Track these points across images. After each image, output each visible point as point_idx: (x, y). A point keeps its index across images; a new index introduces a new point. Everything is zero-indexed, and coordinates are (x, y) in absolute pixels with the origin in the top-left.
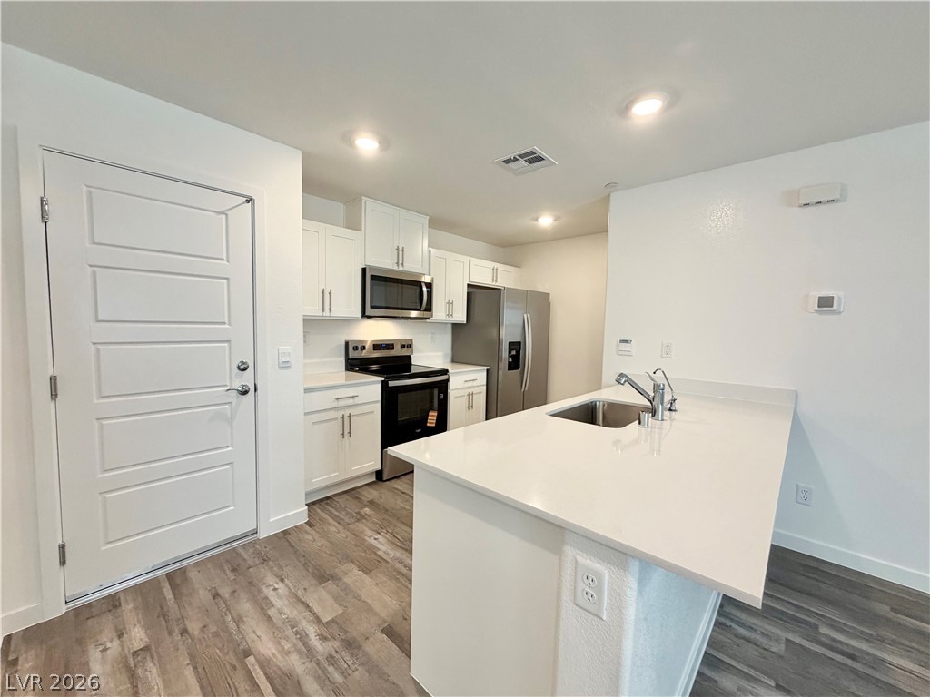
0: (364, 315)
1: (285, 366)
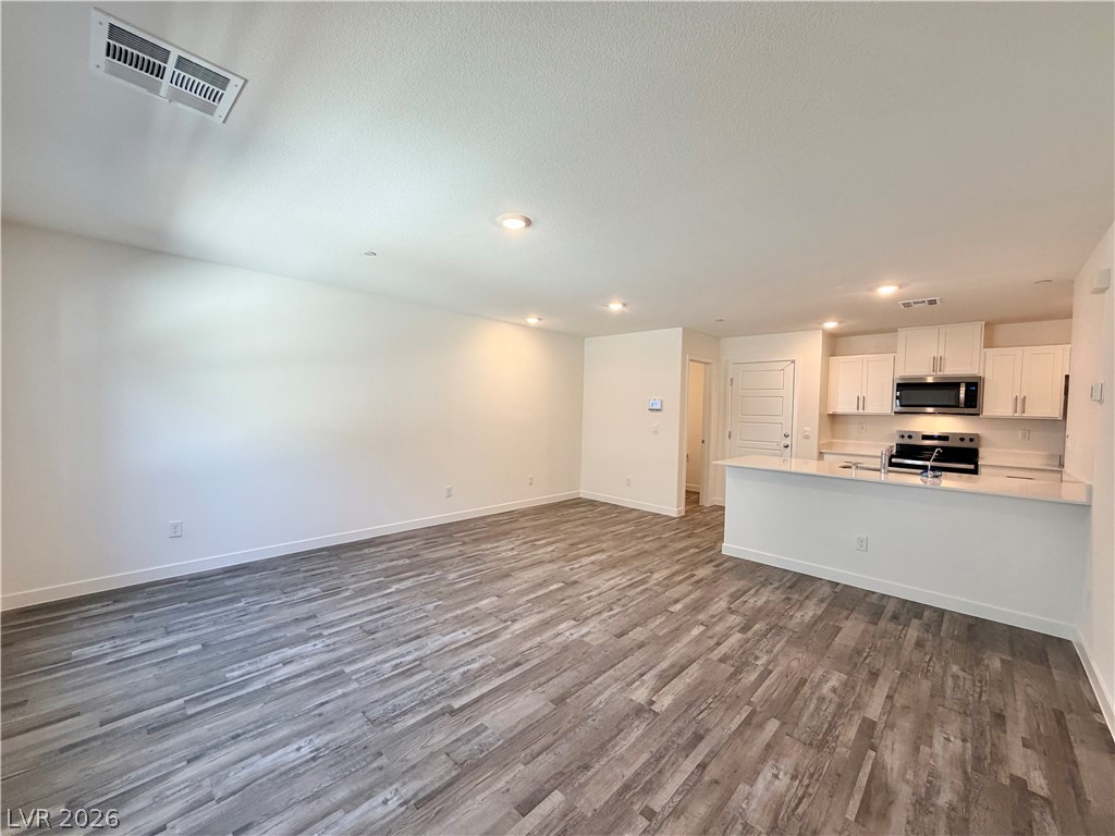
0: (895, 412)
1: (806, 437)
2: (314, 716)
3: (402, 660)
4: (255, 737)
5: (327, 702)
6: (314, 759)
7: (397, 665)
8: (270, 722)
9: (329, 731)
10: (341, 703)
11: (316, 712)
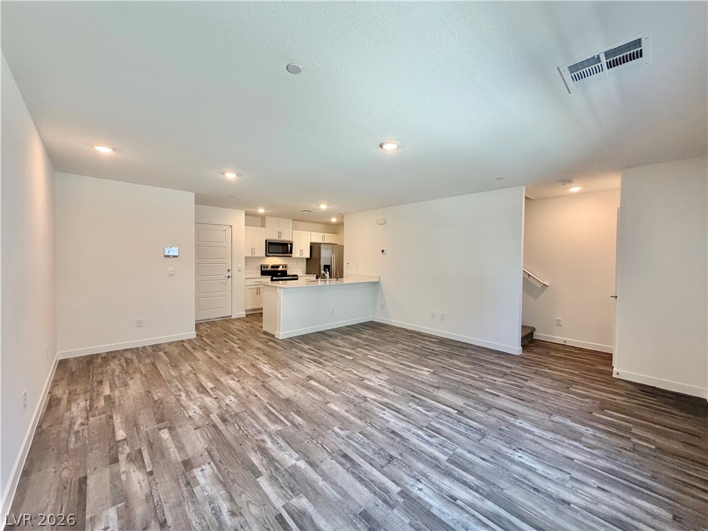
0: (266, 256)
1: (240, 271)
2: (494, 459)
3: (424, 435)
4: (529, 480)
5: (481, 458)
6: (521, 449)
7: (429, 436)
8: (514, 478)
9: (500, 450)
10: (478, 452)
11: (492, 460)
